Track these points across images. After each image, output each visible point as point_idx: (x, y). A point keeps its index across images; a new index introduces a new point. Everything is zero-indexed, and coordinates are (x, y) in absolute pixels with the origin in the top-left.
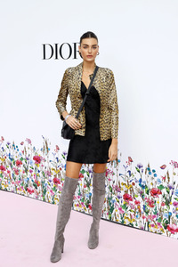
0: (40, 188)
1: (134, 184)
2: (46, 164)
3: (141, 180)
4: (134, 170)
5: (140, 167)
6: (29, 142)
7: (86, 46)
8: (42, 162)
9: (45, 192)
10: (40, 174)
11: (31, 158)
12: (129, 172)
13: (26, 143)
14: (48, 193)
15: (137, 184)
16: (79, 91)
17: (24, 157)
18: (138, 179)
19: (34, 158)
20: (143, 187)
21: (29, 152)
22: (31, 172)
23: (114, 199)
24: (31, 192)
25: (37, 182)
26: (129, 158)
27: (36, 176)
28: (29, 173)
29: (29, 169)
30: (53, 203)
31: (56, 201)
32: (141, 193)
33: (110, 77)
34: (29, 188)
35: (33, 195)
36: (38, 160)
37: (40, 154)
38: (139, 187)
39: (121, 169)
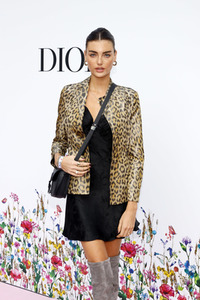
0: (30, 271)
1: (176, 269)
2: (40, 234)
3: (188, 264)
4: (177, 248)
5: (186, 243)
6: (16, 198)
7: (94, 54)
8: (35, 231)
9: (37, 278)
10: (31, 249)
11: (18, 224)
12: (170, 249)
13: (10, 201)
14: (43, 280)
15: (182, 270)
16: (80, 121)
17: (7, 222)
18: (184, 262)
19: (23, 225)
20: (191, 274)
21: (15, 214)
22: (17, 245)
23: (145, 292)
24: (16, 277)
25: (26, 262)
26: (171, 228)
27: (25, 252)
28: (14, 247)
29: (15, 241)
30: (51, 296)
31: (55, 293)
32: (188, 284)
33: (133, 102)
34: (13, 270)
35: (20, 282)
36: (28, 227)
37: (32, 217)
38: (184, 274)
39: (157, 245)
